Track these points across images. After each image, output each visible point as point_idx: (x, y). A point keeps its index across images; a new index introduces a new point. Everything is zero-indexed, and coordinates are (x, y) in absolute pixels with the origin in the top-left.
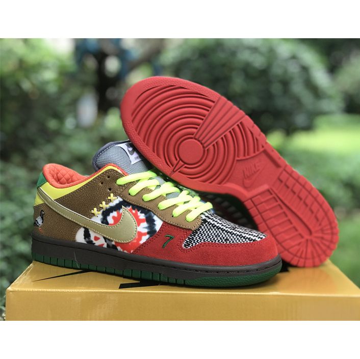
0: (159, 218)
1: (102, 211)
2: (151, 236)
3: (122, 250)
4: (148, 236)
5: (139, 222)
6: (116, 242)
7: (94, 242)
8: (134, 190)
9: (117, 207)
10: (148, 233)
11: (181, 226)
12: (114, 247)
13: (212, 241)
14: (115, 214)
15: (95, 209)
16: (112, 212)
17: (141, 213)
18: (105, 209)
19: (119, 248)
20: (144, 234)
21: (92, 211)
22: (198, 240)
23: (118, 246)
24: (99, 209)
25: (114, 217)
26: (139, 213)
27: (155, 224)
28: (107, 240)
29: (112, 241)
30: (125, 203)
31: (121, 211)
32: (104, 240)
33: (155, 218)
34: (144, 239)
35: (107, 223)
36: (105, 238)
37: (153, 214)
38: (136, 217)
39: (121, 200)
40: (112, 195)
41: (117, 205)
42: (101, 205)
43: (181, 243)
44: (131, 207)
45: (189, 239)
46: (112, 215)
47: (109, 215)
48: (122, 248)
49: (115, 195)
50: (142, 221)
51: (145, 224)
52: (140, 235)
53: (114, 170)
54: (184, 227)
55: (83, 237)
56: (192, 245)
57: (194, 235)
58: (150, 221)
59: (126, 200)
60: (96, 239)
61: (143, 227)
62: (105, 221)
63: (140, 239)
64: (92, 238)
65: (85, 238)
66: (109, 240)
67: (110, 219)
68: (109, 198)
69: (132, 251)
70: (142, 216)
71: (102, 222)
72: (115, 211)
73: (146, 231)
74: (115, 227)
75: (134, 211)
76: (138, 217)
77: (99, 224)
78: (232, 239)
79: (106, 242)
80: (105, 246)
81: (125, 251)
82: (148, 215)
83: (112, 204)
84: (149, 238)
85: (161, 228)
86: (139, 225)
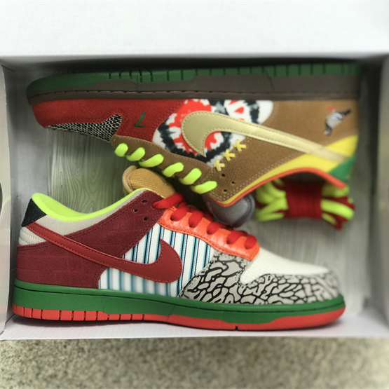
1: (231, 148)
2: (164, 123)
3: (202, 101)
4: (168, 123)
5: (181, 139)
6: (211, 110)
9: (212, 154)
10: (168, 127)
12: (213, 103)
14: (214, 146)
15: (240, 150)
16: (217, 148)
17: (181, 150)
18: (228, 150)
20: (172, 125)
21: (244, 146)
22: (107, 123)
23: (207, 106)
25: (215, 141)
26: (184, 148)
27: (162, 137)
28: (223, 111)
31: (206, 150)
32: (228, 111)
33: (163, 145)
34: (171, 119)
35: (223, 133)
36: (226, 113)
38: (185, 144)
39: (208, 163)
40: (219, 169)
41: (212, 157)
42: (233, 155)
44: (196, 155)
45: (118, 125)
46: (218, 145)
47: (222, 144)
48: (202, 104)
49: (215, 169)
50: (178, 140)
51: (174, 136)
52: (177, 124)
55: (260, 110)
56: (112, 118)
57: (113, 129)
58: (168, 141)
60: (240, 110)
61: (175, 133)
62: (227, 135)
63: (177, 119)
64: (247, 109)
66: (220, 112)
67: (219, 139)
68: (223, 165)
69: (186, 102)
70: (180, 145)
72: (213, 150)
73: (171, 129)
75: (191, 150)
79: (225, 109)
80: (227, 103)
81: (196, 101)
82: (173, 147)
83: (218, 158)
84: (166, 121)
85: (153, 134)
86: (181, 135)
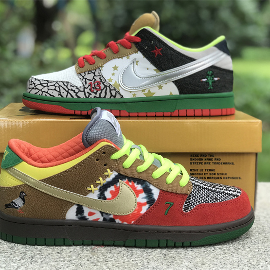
0: (155, 187)
1: (99, 187)
2: (151, 205)
3: (120, 222)
4: (147, 206)
5: (137, 193)
6: (114, 215)
7: (88, 217)
8: (128, 163)
9: (114, 182)
10: (148, 203)
11: (178, 192)
12: (113, 220)
13: (206, 202)
14: (112, 188)
15: (92, 186)
16: (109, 187)
17: (138, 184)
18: (102, 185)
19: (117, 221)
20: (144, 204)
21: (89, 189)
22: (194, 203)
23: (117, 218)
24: (96, 186)
25: (111, 192)
26: (135, 185)
27: (152, 194)
28: (104, 215)
29: (110, 214)
30: (120, 177)
31: (118, 184)
32: (100, 215)
33: (152, 187)
34: (144, 209)
35: (105, 198)
36: (102, 213)
37: (148, 184)
38: (134, 188)
39: (117, 174)
40: (108, 170)
41: (114, 179)
42: (98, 182)
43: (181, 208)
44: (127, 180)
45: (186, 203)
46: (109, 189)
47: (106, 190)
48: (120, 220)
49: (111, 170)
50: (140, 192)
51: (143, 195)
52: (140, 205)
53: (109, 146)
54: (180, 192)
55: (75, 214)
56: (191, 209)
57: (190, 199)
58: (148, 191)
59: (122, 173)
60: (91, 214)
61: (142, 198)
62: (102, 196)
63: (140, 209)
64: (86, 214)
65: (77, 215)
66: (107, 214)
67: (108, 194)
68: (106, 173)
69: (133, 222)
70: (139, 187)
71: (99, 198)
72: (112, 185)
73: (145, 201)
74: (114, 201)
75: (130, 184)
76: (136, 188)
77: (96, 200)
78: (220, 198)
79: (102, 216)
80: (101, 219)
81: (125, 223)
82: (144, 186)
83: (109, 179)
84: (149, 208)
85: (159, 196)
86: (137, 196)
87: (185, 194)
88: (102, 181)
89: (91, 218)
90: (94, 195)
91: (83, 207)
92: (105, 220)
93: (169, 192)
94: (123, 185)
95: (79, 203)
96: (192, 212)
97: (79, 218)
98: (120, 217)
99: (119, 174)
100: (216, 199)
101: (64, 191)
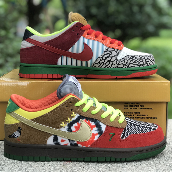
0: (103, 123)
1: (67, 124)
2: (100, 135)
3: (81, 146)
4: (98, 136)
5: (92, 127)
6: (77, 142)
7: (61, 143)
8: (85, 109)
9: (77, 120)
10: (98, 133)
11: (117, 127)
12: (76, 145)
13: (135, 133)
15: (63, 123)
16: (74, 124)
17: (92, 122)
18: (69, 123)
19: (79, 145)
20: (96, 135)
21: (61, 125)
22: (128, 134)
24: (65, 123)
25: (75, 127)
26: (91, 122)
27: (101, 128)
28: (71, 141)
29: (75, 141)
30: (81, 117)
31: (80, 122)
32: (68, 141)
33: (101, 124)
34: (96, 138)
35: (71, 131)
36: (69, 140)
37: (99, 122)
38: (90, 125)
39: (79, 115)
40: (73, 113)
41: (77, 119)
42: (67, 120)
43: (120, 137)
44: (85, 119)
45: (123, 133)
46: (74, 125)
47: (72, 126)
48: (81, 144)
49: (75, 113)
50: (93, 127)
51: (96, 129)
52: (94, 135)
53: (74, 98)
54: (119, 127)
55: (53, 141)
56: (126, 137)
57: (125, 131)
58: (98, 126)
59: (82, 115)
60: (62, 141)
61: (95, 130)
62: (69, 130)
63: (93, 137)
64: (59, 141)
65: (54, 142)
66: (73, 141)
67: (73, 128)
68: (72, 115)
69: (89, 146)
70: (93, 124)
71: (68, 131)
72: (76, 123)
73: (97, 132)
74: (77, 133)
75: (87, 122)
77: (66, 132)
78: (144, 130)
79: (70, 142)
80: (69, 144)
81: (84, 146)
82: (96, 123)
83: (74, 119)
84: (99, 137)
85: (106, 129)
86: (92, 129)
87: (122, 128)
88: (69, 120)
89: (63, 144)
90: (65, 129)
91: (58, 136)
92: (71, 144)
93: (112, 127)
94: (83, 122)
95: (55, 134)
96: (127, 139)
97: (55, 144)
98: (81, 143)
99: (80, 115)
100: (142, 131)
101: (46, 127)
